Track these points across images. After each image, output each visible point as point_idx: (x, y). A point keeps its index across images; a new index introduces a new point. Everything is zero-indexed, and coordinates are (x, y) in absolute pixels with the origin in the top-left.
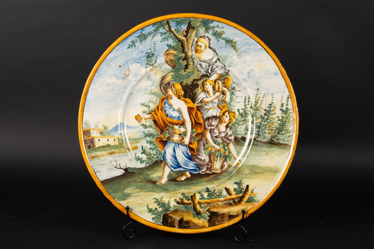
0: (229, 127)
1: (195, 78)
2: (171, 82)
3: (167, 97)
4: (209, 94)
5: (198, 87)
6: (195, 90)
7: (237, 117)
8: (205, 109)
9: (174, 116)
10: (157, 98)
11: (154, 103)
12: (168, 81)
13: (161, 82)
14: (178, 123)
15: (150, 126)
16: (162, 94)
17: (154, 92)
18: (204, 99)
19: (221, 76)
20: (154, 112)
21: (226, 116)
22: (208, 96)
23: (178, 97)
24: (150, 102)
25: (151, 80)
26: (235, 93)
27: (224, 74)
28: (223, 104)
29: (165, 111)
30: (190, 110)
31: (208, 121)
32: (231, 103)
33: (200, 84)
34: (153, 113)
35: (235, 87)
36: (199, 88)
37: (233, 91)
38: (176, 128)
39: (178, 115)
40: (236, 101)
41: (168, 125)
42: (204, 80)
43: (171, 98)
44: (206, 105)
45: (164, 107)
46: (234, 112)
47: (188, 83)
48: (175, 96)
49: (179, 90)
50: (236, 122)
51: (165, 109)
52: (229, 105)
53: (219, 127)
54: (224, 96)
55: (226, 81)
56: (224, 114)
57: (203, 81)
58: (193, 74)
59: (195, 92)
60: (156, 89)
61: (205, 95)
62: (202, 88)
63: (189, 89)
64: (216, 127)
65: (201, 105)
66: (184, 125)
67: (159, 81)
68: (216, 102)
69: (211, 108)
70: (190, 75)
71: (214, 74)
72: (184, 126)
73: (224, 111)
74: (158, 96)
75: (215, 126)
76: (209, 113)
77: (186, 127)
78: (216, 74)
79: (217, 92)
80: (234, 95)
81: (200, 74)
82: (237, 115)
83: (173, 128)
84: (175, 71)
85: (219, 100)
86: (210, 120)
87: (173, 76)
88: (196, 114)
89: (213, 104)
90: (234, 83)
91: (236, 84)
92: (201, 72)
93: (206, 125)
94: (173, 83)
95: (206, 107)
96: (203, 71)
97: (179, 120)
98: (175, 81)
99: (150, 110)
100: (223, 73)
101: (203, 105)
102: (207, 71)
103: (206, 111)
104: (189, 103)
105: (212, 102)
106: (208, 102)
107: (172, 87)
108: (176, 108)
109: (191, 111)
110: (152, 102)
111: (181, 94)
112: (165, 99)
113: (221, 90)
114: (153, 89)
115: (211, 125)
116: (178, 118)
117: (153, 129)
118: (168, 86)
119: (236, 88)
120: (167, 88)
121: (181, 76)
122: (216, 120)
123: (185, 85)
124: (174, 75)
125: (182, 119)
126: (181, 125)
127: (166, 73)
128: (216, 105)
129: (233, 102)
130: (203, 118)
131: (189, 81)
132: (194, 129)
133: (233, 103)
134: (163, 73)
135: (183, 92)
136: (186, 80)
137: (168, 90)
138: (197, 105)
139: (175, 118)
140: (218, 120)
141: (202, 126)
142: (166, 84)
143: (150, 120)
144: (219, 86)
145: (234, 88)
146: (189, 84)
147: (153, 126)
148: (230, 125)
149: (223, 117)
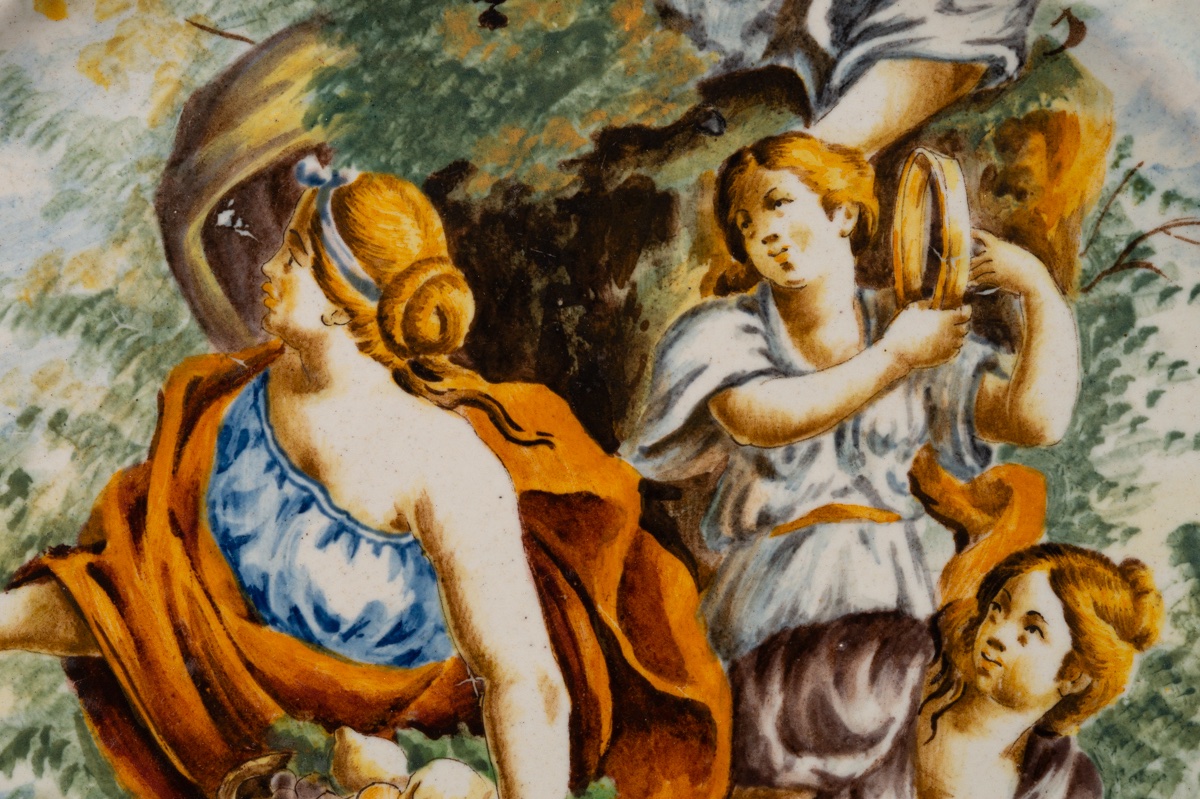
0: (1057, 755)
1: (631, 115)
2: (311, 164)
3: (261, 365)
4: (802, 323)
5: (665, 236)
6: (622, 269)
7: (1167, 637)
8: (750, 518)
9: (348, 611)
10: (127, 377)
11: (89, 441)
12: (274, 154)
13: (175, 163)
14: (399, 704)
15: (36, 744)
16: (185, 320)
17: (92, 291)
18: (741, 396)
19: (970, 87)
20: (83, 560)
21: (1019, 612)
22: (794, 356)
23: (401, 363)
24: (28, 419)
25: (48, 134)
26: (1141, 323)
27: (1012, 64)
28: (983, 454)
29: (232, 546)
30: (550, 537)
31: (792, 681)
32: (1097, 452)
33: (684, 196)
34: (72, 570)
35: (1157, 242)
36: (681, 246)
37: (1123, 286)
38: (365, 773)
39: (396, 599)
40: (1160, 421)
41: (266, 728)
42: (737, 139)
43: (310, 380)
44: (766, 470)
45: (217, 495)
46: (1129, 573)
47: (534, 176)
48: (363, 347)
49: (411, 271)
50: (1154, 700)
51: (227, 518)
52: (1069, 476)
53: (928, 757)
54: (1007, 361)
55: (1033, 157)
56: (996, 588)
57: (736, 161)
58: (595, 66)
59: (620, 294)
60: (117, 261)
61: (758, 342)
62: (722, 246)
63: (548, 258)
64: (887, 761)
65: (697, 468)
66: (477, 730)
67: (147, 151)
68: (903, 433)
69: (829, 514)
70: (559, 68)
71: (882, 67)
72: (480, 745)
73: (1003, 552)
74: (137, 348)
75: (885, 746)
76: (808, 582)
77: (499, 748)
78: (906, 64)
79: (912, 296)
80: (1130, 347)
81: (693, 68)
82: (1168, 601)
83: (331, 768)
84: (358, 24)
85: (932, 412)
86: (819, 673)
87: (341, 90)
88: (636, 584)
89: (854, 461)
90: (1142, 187)
91: (1169, 197)
92: (711, 35)
93: (768, 725)
94: (337, 179)
95: (765, 495)
96: (736, 31)
97: (412, 657)
98: (356, 147)
99: (32, 526)
100: (999, 51)
101: (727, 468)
102: (786, 31)
103: (768, 543)
104: (544, 440)
105: (840, 437)
106: (788, 435)
107: (316, 232)
108: (376, 512)
109: (571, 553)
110: (58, 421)
111: (435, 320)
112: (225, 384)
113: (963, 281)
114: (67, 258)
115: (835, 739)
116: (398, 634)
117: (67, 782)
118: (269, 220)
119: (1162, 252)
120: (256, 249)
121: (444, 89)
122: (887, 676)
123: (499, 204)
124: (350, 75)
125: (448, 652)
126: (437, 726)
127: (243, 48)
128: (891, 477)
129: (1113, 437)
130: (720, 634)
131: (541, 160)
132: (607, 783)
133: (1118, 454)
134: (208, 42)
135: (464, 304)
136: (507, 137)
137: (273, 267)
138: (650, 470)
139: (356, 631)
140: (913, 674)
141: (708, 741)
142: (241, 196)
143: (26, 657)
144: (936, 227)
145: (1132, 256)
146: (541, 189)
147: (72, 735)
148: (1075, 733)
149: (985, 632)
